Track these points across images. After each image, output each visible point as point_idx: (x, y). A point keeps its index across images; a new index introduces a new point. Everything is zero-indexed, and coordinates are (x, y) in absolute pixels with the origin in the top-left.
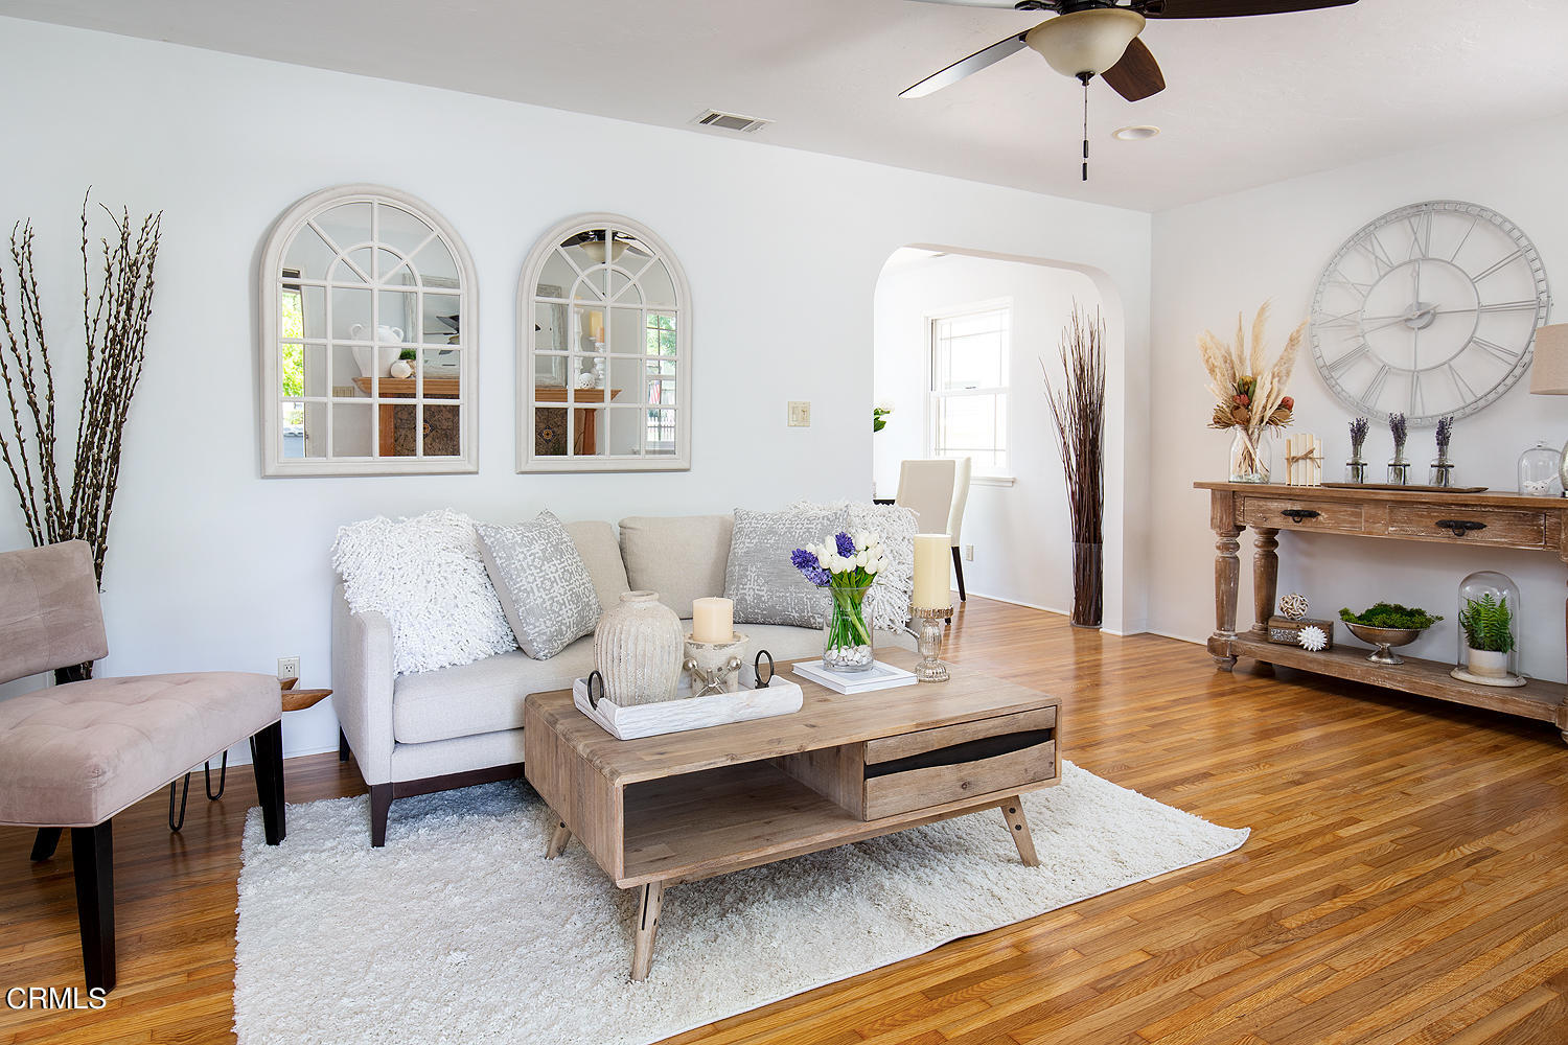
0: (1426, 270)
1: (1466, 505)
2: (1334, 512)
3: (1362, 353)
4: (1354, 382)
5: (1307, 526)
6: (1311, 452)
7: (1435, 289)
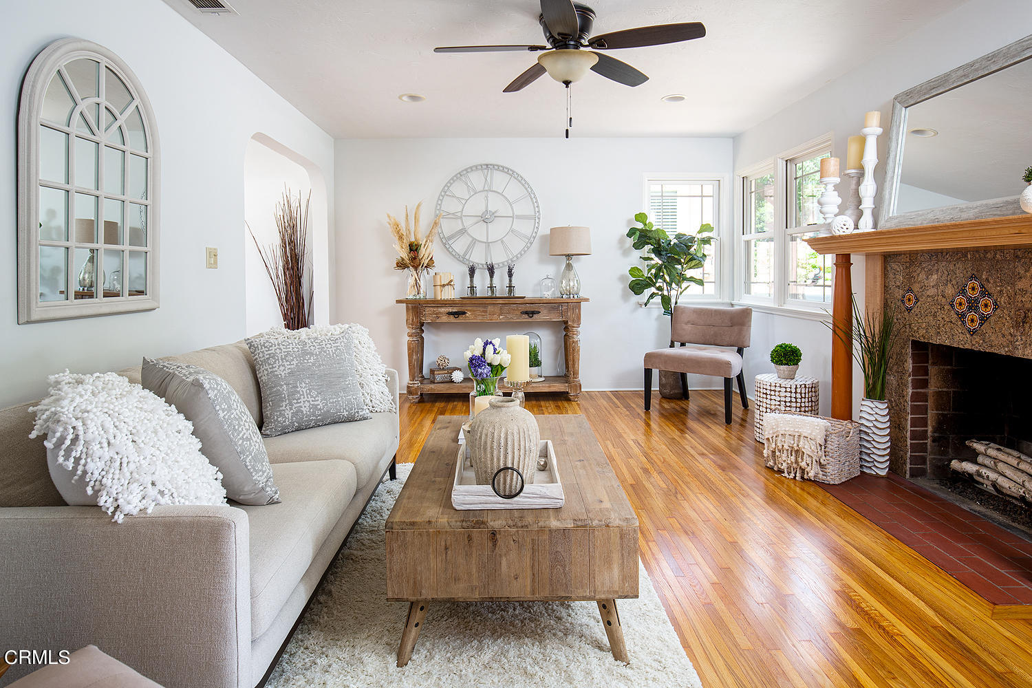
0: (491, 195)
1: (533, 304)
2: (474, 311)
3: (463, 231)
4: (459, 246)
5: (461, 319)
6: (451, 281)
7: (495, 204)
